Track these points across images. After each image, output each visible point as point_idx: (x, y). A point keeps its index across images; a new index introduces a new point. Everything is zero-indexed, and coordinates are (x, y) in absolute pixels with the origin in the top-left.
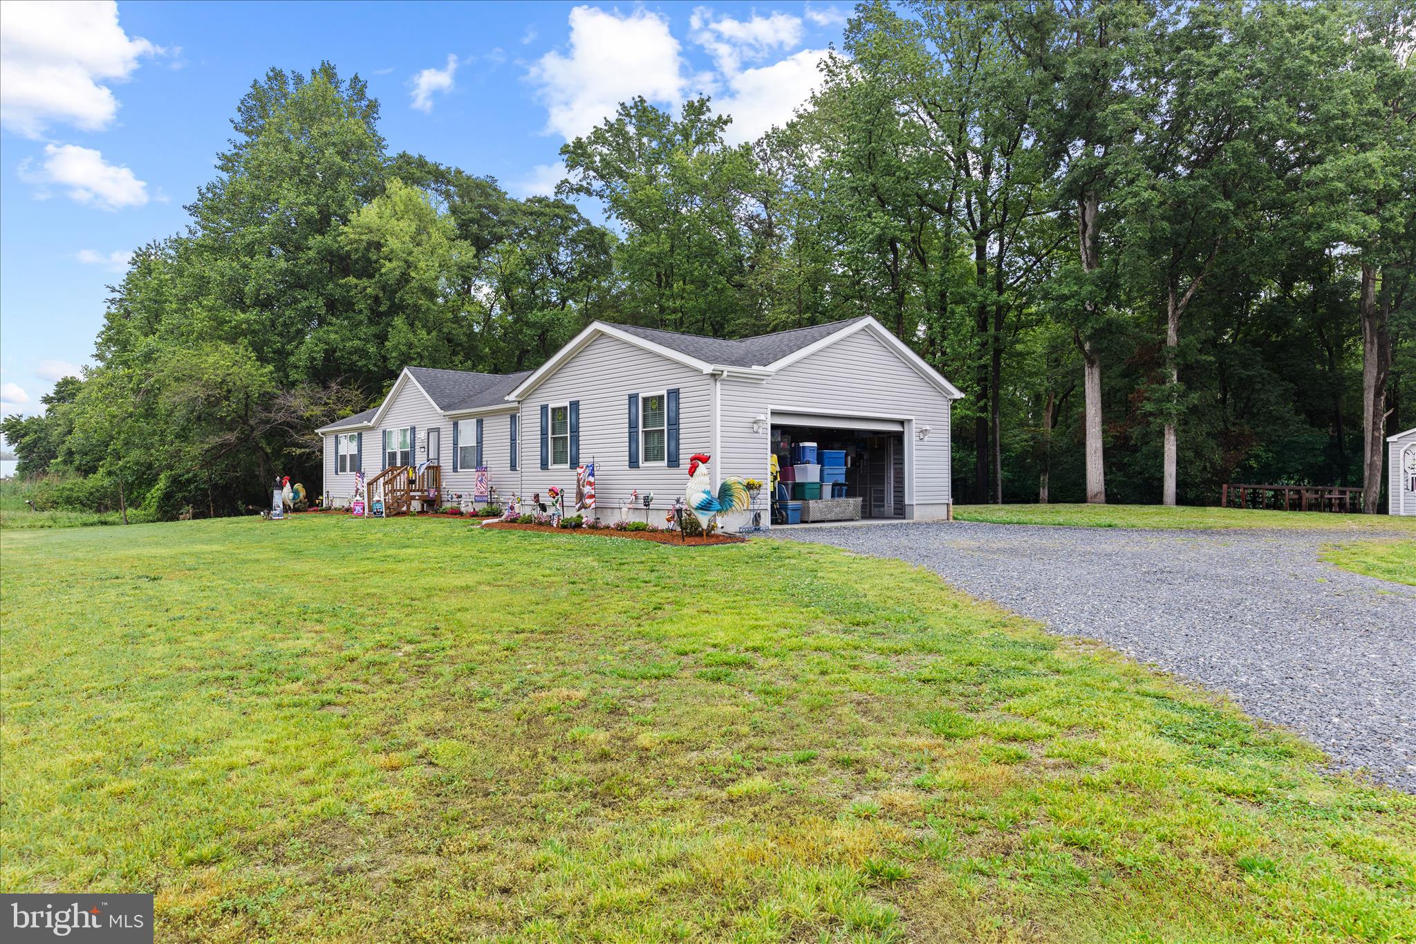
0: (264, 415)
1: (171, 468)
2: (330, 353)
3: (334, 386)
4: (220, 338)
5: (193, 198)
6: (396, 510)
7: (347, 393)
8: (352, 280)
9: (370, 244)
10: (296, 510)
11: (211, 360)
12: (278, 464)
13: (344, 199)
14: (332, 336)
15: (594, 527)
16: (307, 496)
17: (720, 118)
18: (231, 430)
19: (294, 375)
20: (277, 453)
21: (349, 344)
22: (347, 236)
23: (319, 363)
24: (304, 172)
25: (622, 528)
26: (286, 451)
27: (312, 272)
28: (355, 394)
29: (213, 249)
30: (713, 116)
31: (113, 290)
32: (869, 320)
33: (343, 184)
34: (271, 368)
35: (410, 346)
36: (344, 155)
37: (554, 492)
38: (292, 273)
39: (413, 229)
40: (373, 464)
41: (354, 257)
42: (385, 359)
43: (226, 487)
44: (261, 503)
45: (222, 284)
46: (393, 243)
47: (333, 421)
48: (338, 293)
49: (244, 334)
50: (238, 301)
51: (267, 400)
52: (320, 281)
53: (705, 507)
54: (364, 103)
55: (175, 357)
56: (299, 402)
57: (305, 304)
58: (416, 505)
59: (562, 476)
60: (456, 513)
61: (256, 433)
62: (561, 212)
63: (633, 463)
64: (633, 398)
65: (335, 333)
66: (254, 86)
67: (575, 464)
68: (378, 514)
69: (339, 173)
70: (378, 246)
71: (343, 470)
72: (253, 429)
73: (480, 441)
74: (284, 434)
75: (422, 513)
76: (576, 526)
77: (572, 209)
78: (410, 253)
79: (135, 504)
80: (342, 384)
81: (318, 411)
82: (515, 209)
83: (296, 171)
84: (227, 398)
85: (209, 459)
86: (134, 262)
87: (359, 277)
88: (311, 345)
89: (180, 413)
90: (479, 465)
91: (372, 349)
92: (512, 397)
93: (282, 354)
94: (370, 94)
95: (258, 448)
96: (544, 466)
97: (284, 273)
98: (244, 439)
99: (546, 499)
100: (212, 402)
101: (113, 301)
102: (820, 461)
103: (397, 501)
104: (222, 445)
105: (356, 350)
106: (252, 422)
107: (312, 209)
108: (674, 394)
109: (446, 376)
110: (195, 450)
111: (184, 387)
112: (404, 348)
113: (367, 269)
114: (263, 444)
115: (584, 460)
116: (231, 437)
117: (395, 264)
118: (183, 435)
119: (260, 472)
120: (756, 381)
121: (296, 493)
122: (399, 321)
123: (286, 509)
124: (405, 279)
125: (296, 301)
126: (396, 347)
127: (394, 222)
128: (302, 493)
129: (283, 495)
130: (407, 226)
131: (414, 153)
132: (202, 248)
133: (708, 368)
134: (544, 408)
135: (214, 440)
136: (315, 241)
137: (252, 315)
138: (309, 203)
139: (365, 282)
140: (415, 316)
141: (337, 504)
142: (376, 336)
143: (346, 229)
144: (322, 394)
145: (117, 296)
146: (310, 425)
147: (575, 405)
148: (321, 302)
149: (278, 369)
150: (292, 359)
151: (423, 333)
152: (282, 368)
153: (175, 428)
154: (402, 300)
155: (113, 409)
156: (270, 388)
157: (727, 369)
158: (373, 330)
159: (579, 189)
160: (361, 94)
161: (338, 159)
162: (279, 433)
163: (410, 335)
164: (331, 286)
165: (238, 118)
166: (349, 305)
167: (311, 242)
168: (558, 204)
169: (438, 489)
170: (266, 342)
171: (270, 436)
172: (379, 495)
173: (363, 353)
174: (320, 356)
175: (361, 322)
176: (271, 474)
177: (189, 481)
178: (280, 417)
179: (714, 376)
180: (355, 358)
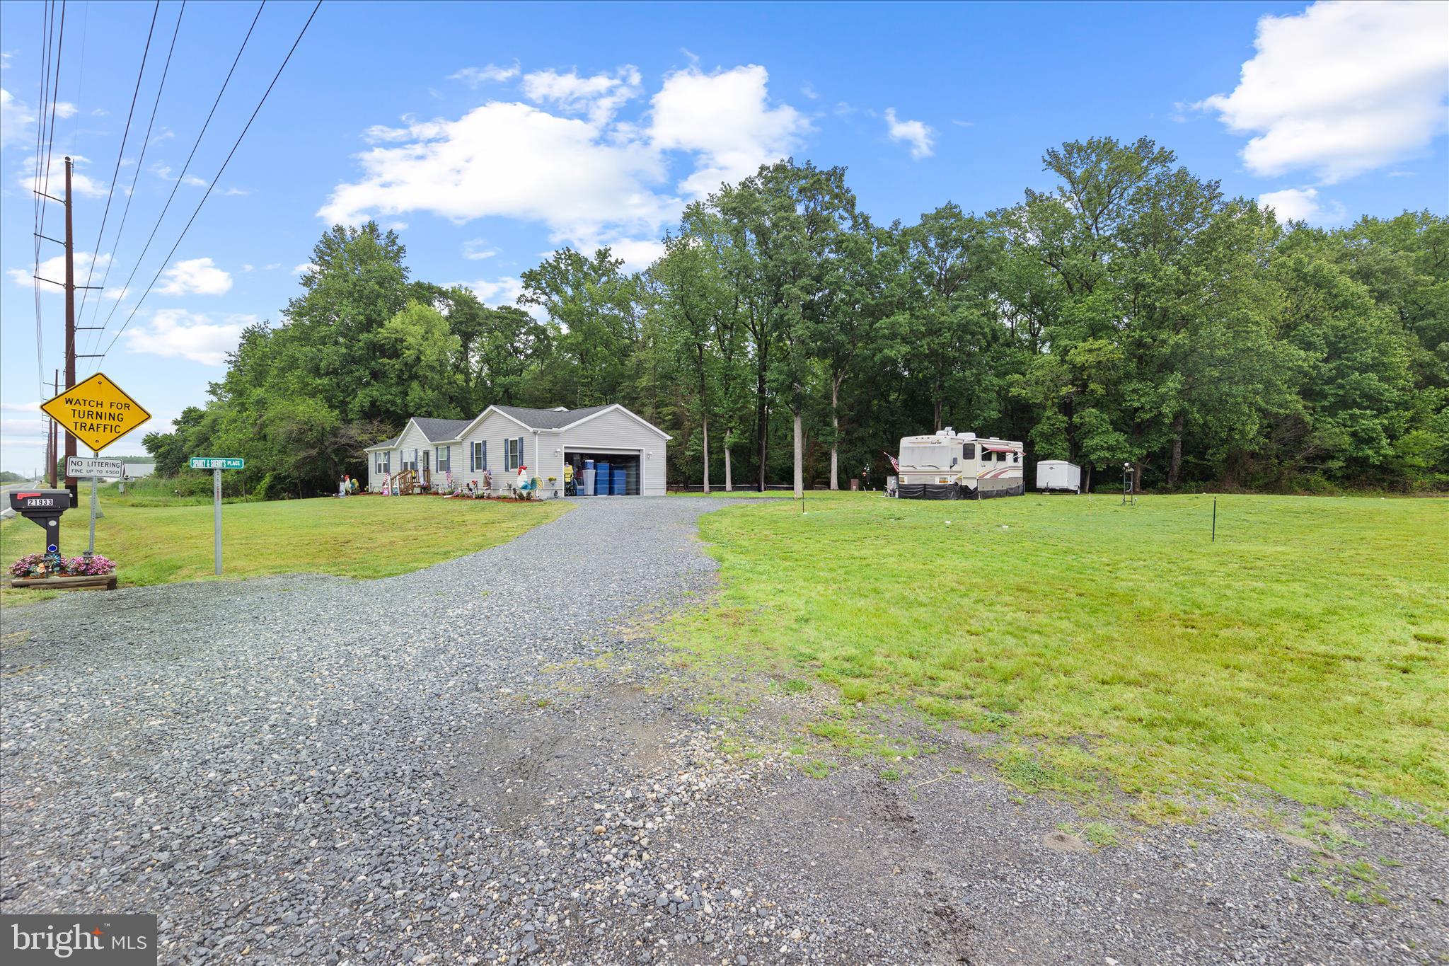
0: (333, 440)
1: (274, 470)
2: (373, 403)
3: (376, 423)
4: (305, 394)
5: (286, 305)
6: (405, 492)
7: (383, 427)
8: (386, 360)
9: (396, 339)
10: (353, 494)
11: (301, 408)
12: (342, 468)
13: (381, 311)
14: (375, 393)
15: (489, 498)
16: (359, 486)
17: (617, 261)
18: (313, 447)
19: (351, 416)
20: (342, 461)
21: (384, 398)
22: (383, 334)
23: (366, 409)
24: (356, 295)
25: (499, 498)
26: (347, 460)
27: (361, 355)
28: (388, 428)
29: (299, 339)
30: (613, 260)
31: (231, 355)
32: (617, 406)
33: (380, 303)
34: (337, 412)
35: (421, 399)
36: (381, 284)
37: (475, 483)
38: (349, 355)
39: (423, 331)
40: (395, 468)
41: (387, 347)
42: (406, 406)
43: (309, 482)
44: (332, 490)
45: (306, 361)
46: (410, 340)
47: (375, 443)
48: (378, 367)
49: (321, 392)
50: (316, 371)
51: (335, 432)
52: (367, 360)
53: (525, 487)
54: (395, 248)
55: (279, 406)
56: (355, 431)
57: (357, 374)
58: (417, 490)
59: (479, 476)
60: (437, 493)
61: (329, 450)
62: (518, 317)
63: (507, 469)
64: (506, 440)
65: (375, 391)
66: (324, 236)
67: (485, 469)
68: (396, 494)
69: (378, 296)
70: (402, 341)
71: (380, 471)
72: (326, 447)
73: (449, 458)
74: (346, 450)
75: (421, 494)
76: (481, 497)
77: (525, 314)
78: (421, 345)
79: (249, 492)
80: (381, 421)
81: (366, 437)
82: (490, 315)
83: (350, 294)
84: (311, 430)
85: (298, 466)
86: (244, 337)
87: (390, 358)
88: (361, 399)
89: (281, 438)
90: (448, 470)
91: (399, 401)
92: (458, 437)
93: (344, 403)
94: (399, 242)
95: (329, 458)
96: (472, 470)
97: (344, 355)
98: (321, 453)
99: (472, 486)
100: (302, 432)
101: (229, 362)
102: (595, 467)
103: (406, 488)
104: (307, 457)
105: (389, 401)
106: (326, 443)
107: (361, 317)
108: (521, 439)
109: (433, 422)
110: (291, 460)
111: (284, 423)
112: (418, 401)
113: (396, 354)
114: (333, 456)
115: (488, 468)
116: (314, 452)
117: (411, 351)
118: (283, 451)
119: (332, 472)
120: (557, 435)
121: (353, 484)
122: (415, 384)
123: (347, 493)
124: (418, 359)
125: (352, 372)
126: (413, 400)
127: (411, 327)
128: (357, 484)
129: (345, 485)
130: (419, 330)
131: (425, 281)
132: (293, 339)
133: (531, 430)
134: (472, 443)
135: (302, 454)
136: (364, 336)
137: (325, 381)
138: (360, 314)
139: (394, 361)
140: (423, 382)
141: (376, 490)
142: (401, 393)
143: (382, 330)
144: (369, 427)
145: (233, 359)
146: (362, 445)
147: (485, 442)
148: (367, 372)
149: (341, 412)
150: (350, 406)
151: (429, 392)
152: (344, 412)
153: (278, 447)
154: (416, 373)
155: (241, 436)
156: (337, 424)
157: (539, 430)
158: (400, 389)
159: (532, 300)
160: (393, 242)
161: (377, 287)
162: (343, 450)
163: (422, 393)
164: (373, 363)
165: (314, 256)
166: (384, 374)
167: (361, 337)
168: (516, 311)
169: (428, 481)
170: (334, 397)
171: (337, 451)
172: (397, 485)
173: (393, 403)
174: (367, 405)
175: (392, 385)
176: (338, 474)
177: (285, 478)
178: (343, 441)
179: (535, 433)
180: (388, 405)
